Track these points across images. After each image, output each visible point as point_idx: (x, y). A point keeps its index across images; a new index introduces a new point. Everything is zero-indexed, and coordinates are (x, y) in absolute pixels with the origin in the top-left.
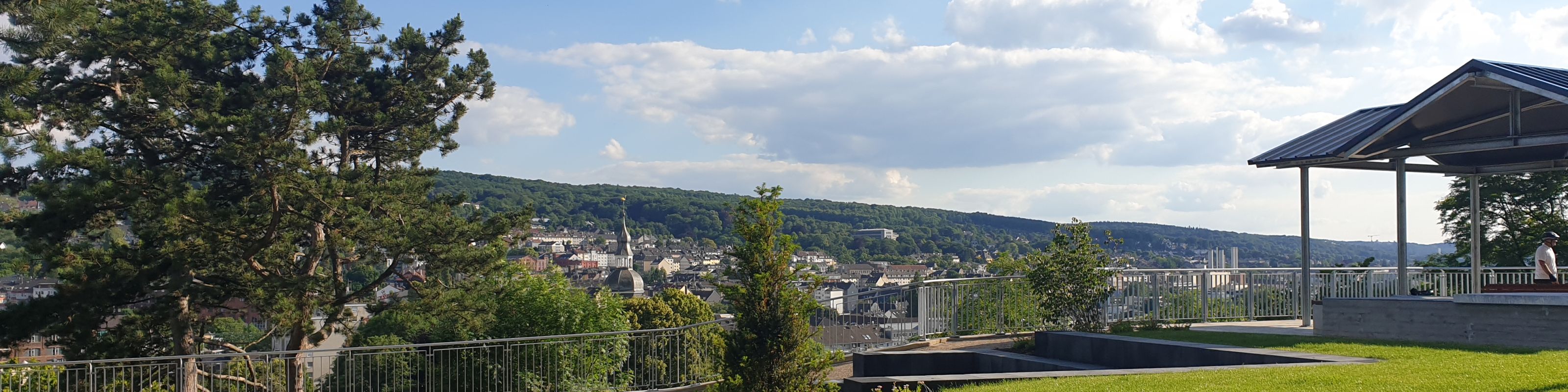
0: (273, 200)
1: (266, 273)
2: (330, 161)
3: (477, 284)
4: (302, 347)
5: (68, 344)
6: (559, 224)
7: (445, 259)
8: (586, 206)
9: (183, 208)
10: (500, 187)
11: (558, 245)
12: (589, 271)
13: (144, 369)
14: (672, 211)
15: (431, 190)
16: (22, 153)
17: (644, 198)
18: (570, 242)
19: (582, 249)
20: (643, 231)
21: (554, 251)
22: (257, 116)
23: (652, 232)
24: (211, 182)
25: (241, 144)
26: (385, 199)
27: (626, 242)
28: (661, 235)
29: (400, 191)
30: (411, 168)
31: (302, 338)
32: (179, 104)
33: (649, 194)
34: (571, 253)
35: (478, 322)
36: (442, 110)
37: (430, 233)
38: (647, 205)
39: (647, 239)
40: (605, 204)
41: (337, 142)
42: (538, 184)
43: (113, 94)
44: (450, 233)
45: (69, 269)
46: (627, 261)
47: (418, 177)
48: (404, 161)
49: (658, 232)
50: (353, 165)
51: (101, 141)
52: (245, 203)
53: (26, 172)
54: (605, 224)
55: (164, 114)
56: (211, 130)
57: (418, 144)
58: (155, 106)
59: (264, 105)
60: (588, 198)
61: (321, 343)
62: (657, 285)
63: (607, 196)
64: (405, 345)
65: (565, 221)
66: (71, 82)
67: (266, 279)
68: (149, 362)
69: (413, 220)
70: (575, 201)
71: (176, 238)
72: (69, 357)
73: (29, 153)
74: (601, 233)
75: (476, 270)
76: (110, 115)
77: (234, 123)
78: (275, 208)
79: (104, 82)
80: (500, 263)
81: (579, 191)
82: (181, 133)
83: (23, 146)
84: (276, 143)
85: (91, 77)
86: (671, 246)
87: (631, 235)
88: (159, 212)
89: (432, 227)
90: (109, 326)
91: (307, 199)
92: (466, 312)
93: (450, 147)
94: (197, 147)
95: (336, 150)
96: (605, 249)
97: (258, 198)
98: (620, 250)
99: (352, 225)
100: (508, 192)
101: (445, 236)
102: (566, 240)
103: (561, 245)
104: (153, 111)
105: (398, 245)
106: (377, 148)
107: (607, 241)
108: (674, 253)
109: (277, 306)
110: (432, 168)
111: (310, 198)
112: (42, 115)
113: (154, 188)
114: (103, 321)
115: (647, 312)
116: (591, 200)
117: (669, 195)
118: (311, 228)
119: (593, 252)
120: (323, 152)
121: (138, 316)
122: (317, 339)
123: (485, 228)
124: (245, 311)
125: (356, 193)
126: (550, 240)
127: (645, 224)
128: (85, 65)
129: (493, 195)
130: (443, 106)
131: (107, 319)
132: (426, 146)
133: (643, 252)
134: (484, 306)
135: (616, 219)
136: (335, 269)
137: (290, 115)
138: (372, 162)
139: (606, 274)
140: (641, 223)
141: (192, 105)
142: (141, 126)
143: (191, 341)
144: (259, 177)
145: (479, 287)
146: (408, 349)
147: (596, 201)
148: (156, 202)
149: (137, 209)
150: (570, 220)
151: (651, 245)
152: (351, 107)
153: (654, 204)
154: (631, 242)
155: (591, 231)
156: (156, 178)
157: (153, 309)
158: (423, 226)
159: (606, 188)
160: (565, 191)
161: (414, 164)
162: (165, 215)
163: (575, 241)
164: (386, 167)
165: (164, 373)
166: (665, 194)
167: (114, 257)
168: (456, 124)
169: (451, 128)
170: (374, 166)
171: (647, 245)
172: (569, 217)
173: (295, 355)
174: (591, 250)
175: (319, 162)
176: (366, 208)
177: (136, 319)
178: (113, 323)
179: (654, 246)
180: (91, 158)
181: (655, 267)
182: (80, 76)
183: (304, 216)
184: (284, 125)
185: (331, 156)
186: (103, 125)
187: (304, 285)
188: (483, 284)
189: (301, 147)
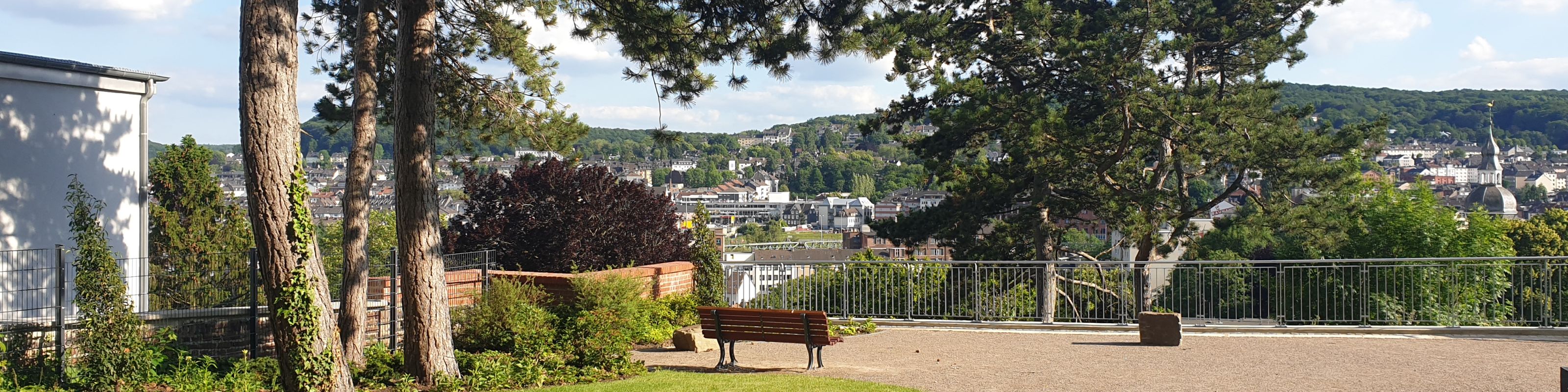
0: (1125, 117)
1: (1117, 187)
2: (1175, 78)
3: (1325, 200)
4: (1150, 258)
5: (954, 246)
6: (1408, 135)
7: (1294, 173)
8: (1441, 115)
9: (1046, 128)
10: (1340, 97)
11: (1407, 158)
12: (1445, 188)
13: (1011, 271)
14: (1555, 116)
15: (1277, 102)
16: (923, 86)
17: (1516, 103)
18: (1421, 155)
19: (1436, 162)
20: (1514, 142)
21: (1402, 165)
22: (1110, 39)
23: (1527, 143)
24: (1067, 103)
25: (1096, 66)
26: (1231, 114)
27: (1493, 154)
28: (1539, 147)
29: (1246, 105)
30: (1256, 82)
31: (1150, 249)
32: (1043, 33)
33: (1524, 99)
34: (1421, 167)
35: (1328, 240)
36: (1289, 20)
37: (1277, 148)
38: (1521, 111)
39: (1519, 150)
40: (1465, 111)
41: (1183, 59)
42: (1383, 92)
43: (987, 29)
44: (1299, 147)
45: (956, 183)
46: (1495, 175)
47: (1263, 91)
48: (1249, 74)
49: (1535, 142)
50: (1197, 81)
51: (978, 72)
52: (1099, 122)
53: (924, 100)
54: (1465, 135)
55: (1030, 44)
56: (1069, 56)
57: (1264, 56)
58: (1021, 37)
59: (1118, 29)
60: (1443, 105)
61: (1170, 255)
62: (1533, 205)
63: (1468, 103)
64: (1240, 261)
65: (1415, 132)
66: (956, 22)
67: (1116, 192)
68: (1015, 265)
69: (1259, 134)
70: (1427, 109)
71: (1040, 155)
72: (955, 258)
73: (928, 84)
74: (1460, 144)
75: (1326, 185)
76: (985, 47)
77: (1089, 48)
78: (1126, 126)
79: (980, 20)
80: (1354, 177)
81: (1431, 98)
82: (1043, 60)
83: (924, 80)
84: (1128, 65)
85: (971, 16)
86: (1553, 159)
87: (1499, 144)
88: (1026, 131)
89: (1279, 140)
90: (985, 232)
91: (1157, 116)
92: (1316, 230)
93: (1298, 57)
94: (1055, 72)
95: (1181, 67)
96: (1464, 163)
97: (1110, 116)
98: (1485, 163)
99: (1200, 141)
100: (1349, 102)
101: (1294, 150)
102: (1416, 153)
103: (1411, 159)
104: (1020, 42)
105: (1245, 160)
106: (1222, 64)
107: (1467, 154)
108: (1558, 167)
109: (1129, 219)
110: (1277, 80)
111: (1160, 114)
112: (935, 53)
113: (1022, 111)
114: (980, 228)
115: (1525, 237)
116: (1447, 107)
117: (1550, 98)
118: (1158, 145)
119: (1450, 167)
120: (1169, 70)
121: (1008, 225)
122: (1165, 251)
123: (1335, 141)
124: (1096, 222)
125: (1203, 108)
126: (1397, 153)
127: (1518, 133)
128: (966, 7)
129: (1332, 106)
130: (1290, 15)
131: (983, 226)
132: (1273, 58)
133: (1515, 166)
134: (1335, 224)
135: (1480, 128)
136: (1180, 184)
137: (1142, 36)
138: (1217, 77)
139: (1466, 191)
140: (1511, 132)
141: (1053, 33)
142: (1011, 56)
143: (1051, 248)
144: (1112, 97)
145: (1327, 204)
146: (1244, 265)
147: (1453, 108)
148: (1023, 122)
149: (1008, 130)
150: (1421, 130)
151: (1526, 157)
152: (1197, 25)
153: (1530, 110)
154: (1499, 155)
155: (1446, 143)
156: (1024, 101)
157: (1019, 218)
158: (1270, 140)
159: (1466, 93)
160: (1414, 98)
161: (1260, 78)
162: (1032, 135)
163: (1427, 154)
164: (1230, 82)
165: (1026, 277)
166: (1545, 97)
167: (989, 172)
168: (1304, 32)
169: (1299, 37)
170: (1219, 81)
171: (1519, 158)
172: (1419, 127)
173: (1143, 265)
174: (1446, 164)
175: (1165, 80)
176: (1212, 122)
177: (1006, 227)
178: (988, 229)
179: (1529, 159)
180: (973, 87)
181: (1531, 183)
182: (963, 16)
183: (1153, 133)
184: (1135, 46)
185: (1177, 74)
186: (980, 57)
187: (1153, 198)
188: (1333, 200)
189: (1150, 67)
